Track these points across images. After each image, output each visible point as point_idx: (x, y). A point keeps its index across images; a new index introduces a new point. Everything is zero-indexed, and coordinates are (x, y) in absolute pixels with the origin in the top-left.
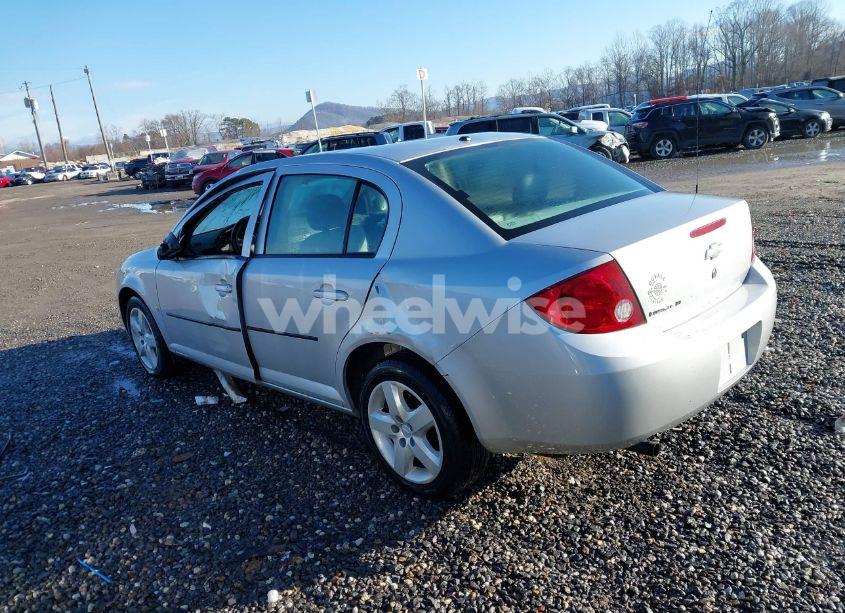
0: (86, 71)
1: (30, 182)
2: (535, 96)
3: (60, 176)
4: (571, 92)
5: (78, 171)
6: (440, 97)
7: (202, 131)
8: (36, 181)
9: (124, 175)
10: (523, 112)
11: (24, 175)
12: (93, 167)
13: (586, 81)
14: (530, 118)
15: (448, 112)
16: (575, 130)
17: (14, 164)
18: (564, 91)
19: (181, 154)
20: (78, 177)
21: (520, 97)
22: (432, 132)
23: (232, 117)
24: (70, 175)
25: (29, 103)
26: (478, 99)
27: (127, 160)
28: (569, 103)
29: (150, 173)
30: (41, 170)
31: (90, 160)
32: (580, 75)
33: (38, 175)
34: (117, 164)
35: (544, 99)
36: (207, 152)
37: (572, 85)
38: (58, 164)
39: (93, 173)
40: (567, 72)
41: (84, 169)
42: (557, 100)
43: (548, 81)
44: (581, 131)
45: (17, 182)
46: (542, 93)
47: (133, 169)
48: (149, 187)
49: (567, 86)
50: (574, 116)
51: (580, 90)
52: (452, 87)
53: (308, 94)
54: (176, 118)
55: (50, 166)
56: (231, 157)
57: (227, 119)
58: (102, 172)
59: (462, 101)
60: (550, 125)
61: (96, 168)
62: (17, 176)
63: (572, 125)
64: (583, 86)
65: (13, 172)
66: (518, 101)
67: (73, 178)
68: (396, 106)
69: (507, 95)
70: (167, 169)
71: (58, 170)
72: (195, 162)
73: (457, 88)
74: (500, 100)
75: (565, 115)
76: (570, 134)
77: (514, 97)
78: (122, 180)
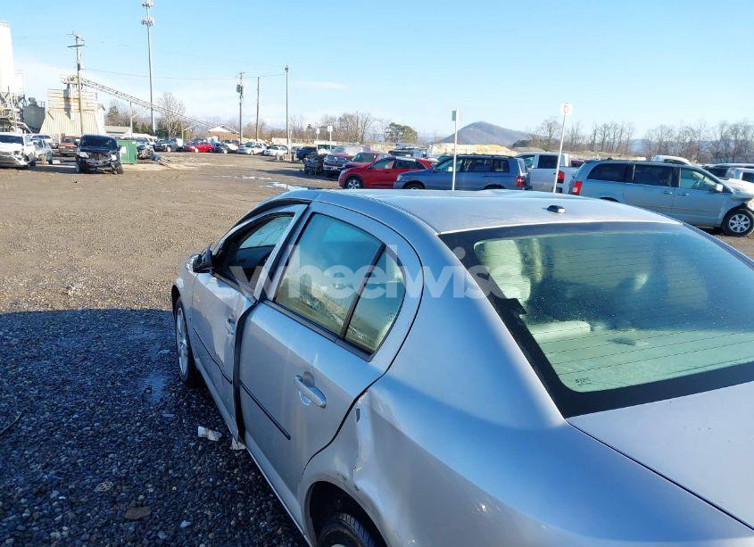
0: (287, 69)
1: (226, 152)
2: (683, 144)
3: (249, 151)
4: (722, 145)
5: (264, 148)
6: (586, 133)
7: (369, 131)
8: (231, 152)
9: (295, 159)
10: (666, 161)
11: (223, 145)
12: (275, 147)
13: (741, 137)
14: (673, 168)
15: (591, 146)
16: (719, 188)
17: (218, 135)
18: (716, 144)
19: (341, 149)
20: (262, 154)
21: (666, 144)
22: (567, 165)
23: (397, 123)
24: (257, 151)
25: (240, 89)
26: (624, 138)
27: (301, 145)
28: (717, 156)
29: (312, 160)
30: (236, 142)
31: (275, 141)
32: (735, 130)
33: (233, 147)
34: (293, 148)
35: (691, 149)
36: (362, 151)
37: (725, 140)
38: (251, 140)
39: (273, 152)
40: (722, 126)
41: (268, 148)
42: (705, 150)
43: (699, 132)
44: (726, 190)
45: (216, 149)
46: (691, 142)
47: (303, 154)
48: (309, 173)
49: (719, 138)
50: (721, 172)
51: (732, 146)
52: (600, 125)
53: (454, 113)
54: (351, 117)
55: (244, 141)
56: (380, 158)
57: (392, 124)
58: (281, 152)
59: (607, 139)
60: (692, 177)
61: (277, 149)
62: (218, 145)
63: (717, 182)
64: (736, 141)
65: (216, 141)
66: (664, 148)
67: (259, 154)
68: (544, 133)
69: (655, 140)
70: (326, 159)
71: (249, 145)
72: (350, 158)
73: (605, 127)
74: (647, 143)
75: (711, 170)
76: (713, 190)
77: (661, 142)
78: (293, 162)
